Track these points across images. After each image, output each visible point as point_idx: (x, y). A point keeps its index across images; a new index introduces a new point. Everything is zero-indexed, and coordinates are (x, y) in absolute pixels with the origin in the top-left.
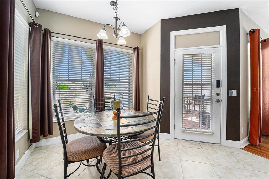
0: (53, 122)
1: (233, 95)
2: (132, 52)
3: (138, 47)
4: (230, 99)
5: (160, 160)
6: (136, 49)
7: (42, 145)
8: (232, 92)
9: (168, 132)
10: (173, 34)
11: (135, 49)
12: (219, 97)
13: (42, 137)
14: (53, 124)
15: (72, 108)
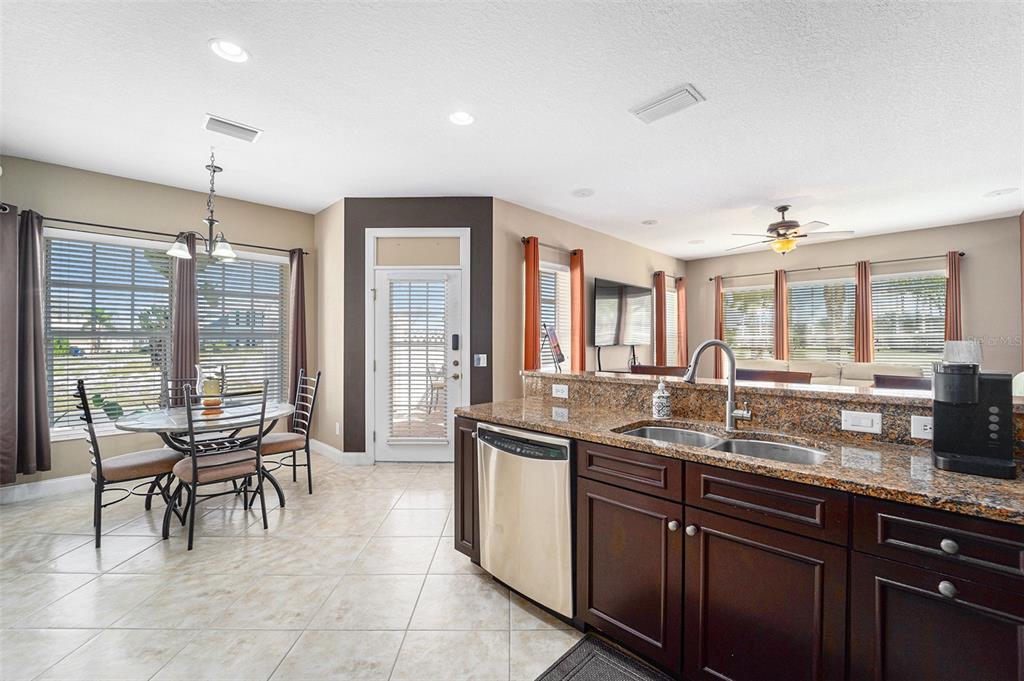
0: (52, 440)
1: (481, 365)
2: (286, 260)
3: (300, 250)
4: (475, 370)
5: (311, 493)
6: (297, 254)
7: (15, 500)
8: (479, 359)
9: (362, 449)
10: (371, 234)
11: (292, 253)
12: (456, 370)
13: (20, 476)
14: (52, 445)
15: (102, 410)
